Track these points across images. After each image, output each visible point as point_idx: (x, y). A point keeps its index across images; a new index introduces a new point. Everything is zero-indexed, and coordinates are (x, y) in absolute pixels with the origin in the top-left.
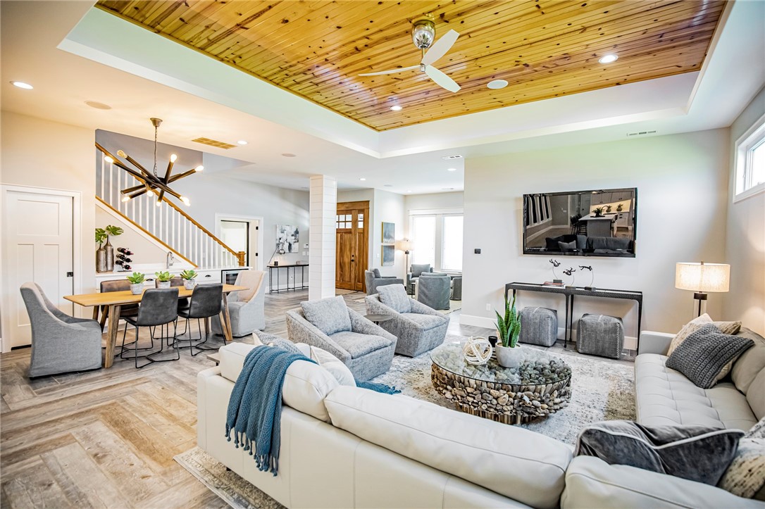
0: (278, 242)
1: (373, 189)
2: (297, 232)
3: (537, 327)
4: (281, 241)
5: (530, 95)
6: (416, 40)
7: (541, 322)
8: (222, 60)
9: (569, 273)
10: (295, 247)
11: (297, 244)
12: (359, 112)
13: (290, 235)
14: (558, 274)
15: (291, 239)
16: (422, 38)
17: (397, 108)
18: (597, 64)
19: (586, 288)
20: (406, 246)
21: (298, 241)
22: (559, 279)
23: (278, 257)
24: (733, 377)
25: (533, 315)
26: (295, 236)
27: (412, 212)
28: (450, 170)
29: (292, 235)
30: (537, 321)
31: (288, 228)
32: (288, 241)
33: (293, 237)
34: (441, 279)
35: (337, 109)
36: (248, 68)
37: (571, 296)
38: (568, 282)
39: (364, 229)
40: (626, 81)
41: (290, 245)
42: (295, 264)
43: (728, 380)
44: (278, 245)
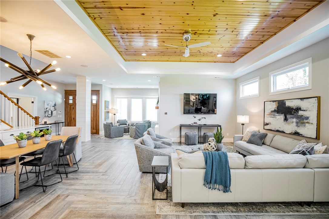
0: (45, 110)
1: (102, 85)
2: (55, 105)
3: (193, 139)
4: (47, 110)
5: (191, 60)
6: (185, 37)
7: (195, 137)
8: (90, 16)
9: (200, 120)
10: (54, 113)
11: (55, 111)
12: (126, 52)
13: (52, 106)
14: (196, 120)
15: (52, 109)
16: (187, 38)
17: (144, 55)
18: (216, 56)
19: (204, 125)
20: (114, 112)
21: (56, 110)
22: (196, 122)
23: (45, 119)
24: (265, 142)
25: (192, 135)
26: (55, 107)
27: (115, 96)
28: (149, 81)
29: (53, 107)
30: (194, 137)
31: (51, 103)
32: (51, 110)
33: (54, 108)
34: (145, 125)
35: (118, 49)
36: (97, 23)
37: (200, 128)
38: (199, 123)
39: (96, 104)
40: (217, 62)
41: (52, 112)
42: (54, 122)
43: (263, 144)
44: (45, 112)
